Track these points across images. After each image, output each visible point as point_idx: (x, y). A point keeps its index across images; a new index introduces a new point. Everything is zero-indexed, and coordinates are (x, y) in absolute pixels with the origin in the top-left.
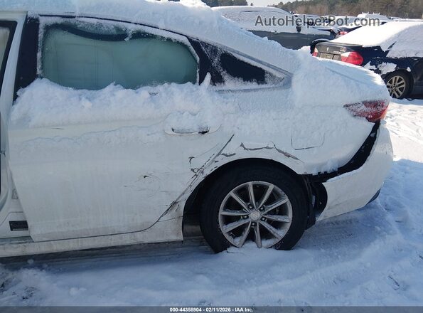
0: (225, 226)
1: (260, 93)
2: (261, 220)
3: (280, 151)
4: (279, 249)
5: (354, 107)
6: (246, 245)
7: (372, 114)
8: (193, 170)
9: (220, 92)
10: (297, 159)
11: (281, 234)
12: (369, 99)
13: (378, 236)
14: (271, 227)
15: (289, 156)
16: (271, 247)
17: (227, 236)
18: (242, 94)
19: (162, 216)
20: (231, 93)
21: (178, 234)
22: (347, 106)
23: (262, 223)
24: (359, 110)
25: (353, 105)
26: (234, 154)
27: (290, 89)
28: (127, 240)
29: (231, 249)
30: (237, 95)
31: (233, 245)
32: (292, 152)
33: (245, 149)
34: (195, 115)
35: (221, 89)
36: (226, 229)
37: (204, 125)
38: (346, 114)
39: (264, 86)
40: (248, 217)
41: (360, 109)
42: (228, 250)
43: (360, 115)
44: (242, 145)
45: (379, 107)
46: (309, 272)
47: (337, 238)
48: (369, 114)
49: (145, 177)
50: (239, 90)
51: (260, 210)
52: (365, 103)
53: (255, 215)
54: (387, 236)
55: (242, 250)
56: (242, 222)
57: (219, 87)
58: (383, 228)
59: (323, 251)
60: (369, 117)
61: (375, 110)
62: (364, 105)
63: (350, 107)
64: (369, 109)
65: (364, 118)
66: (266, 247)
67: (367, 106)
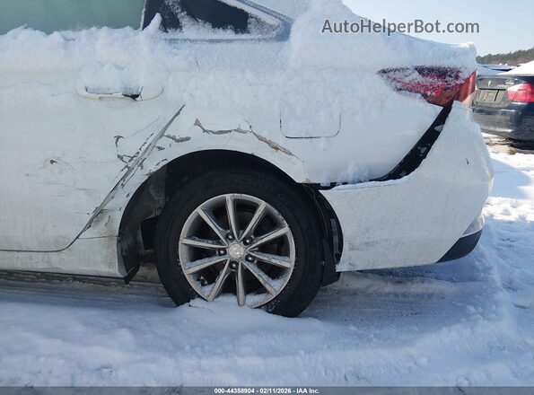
0: (189, 264)
1: (234, 45)
2: (247, 259)
3: (261, 139)
4: (273, 312)
5: (398, 75)
6: (221, 298)
7: (434, 89)
8: (120, 157)
9: (172, 41)
10: (290, 154)
11: (276, 287)
12: (428, 63)
13: (464, 320)
14: (261, 273)
15: (277, 149)
16: (259, 307)
17: (191, 281)
18: (205, 46)
19: (84, 230)
20: (188, 43)
21: (110, 265)
22: (384, 72)
23: (246, 264)
24: (407, 80)
25: (396, 70)
26: (188, 139)
27: (287, 42)
28: (38, 263)
29: (195, 302)
30: (197, 45)
31: (199, 296)
32: (281, 142)
33: (204, 131)
34: (122, 69)
35: (175, 37)
36: (190, 269)
37: (133, 85)
38: (382, 87)
39: (244, 36)
40: (225, 253)
41: (410, 78)
42: (192, 302)
43: (411, 89)
44: (197, 123)
45: (448, 78)
46: (302, 352)
47: (392, 315)
48: (427, 89)
49: (52, 162)
50: (202, 41)
51: (245, 244)
52: (421, 70)
53: (236, 251)
54: (481, 321)
55: (211, 306)
56: (215, 260)
57: (172, 34)
58: (481, 309)
59: (352, 328)
60: (429, 93)
61: (440, 83)
62: (417, 73)
63: (391, 74)
64: (428, 80)
65: (419, 95)
66: (251, 307)
67: (423, 75)
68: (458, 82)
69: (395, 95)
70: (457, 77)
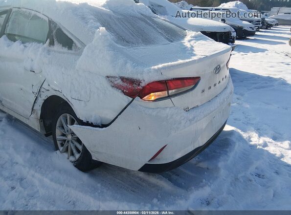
0: (58, 136)
4: (75, 166)
5: (113, 80)
6: (65, 154)
7: (127, 89)
8: (33, 92)
11: (77, 156)
12: (126, 76)
19: (31, 115)
22: (108, 77)
24: (116, 83)
25: (112, 77)
26: (49, 90)
31: (59, 150)
33: (52, 88)
38: (106, 84)
39: (70, 51)
43: (117, 87)
44: (49, 85)
45: (134, 85)
48: (125, 89)
51: (72, 135)
52: (123, 79)
55: (61, 155)
57: (51, 47)
60: (125, 91)
61: (130, 87)
62: (120, 80)
63: (110, 78)
64: (125, 84)
65: (120, 91)
66: (71, 161)
67: (123, 82)
68: (139, 88)
69: (110, 88)
70: (139, 85)
